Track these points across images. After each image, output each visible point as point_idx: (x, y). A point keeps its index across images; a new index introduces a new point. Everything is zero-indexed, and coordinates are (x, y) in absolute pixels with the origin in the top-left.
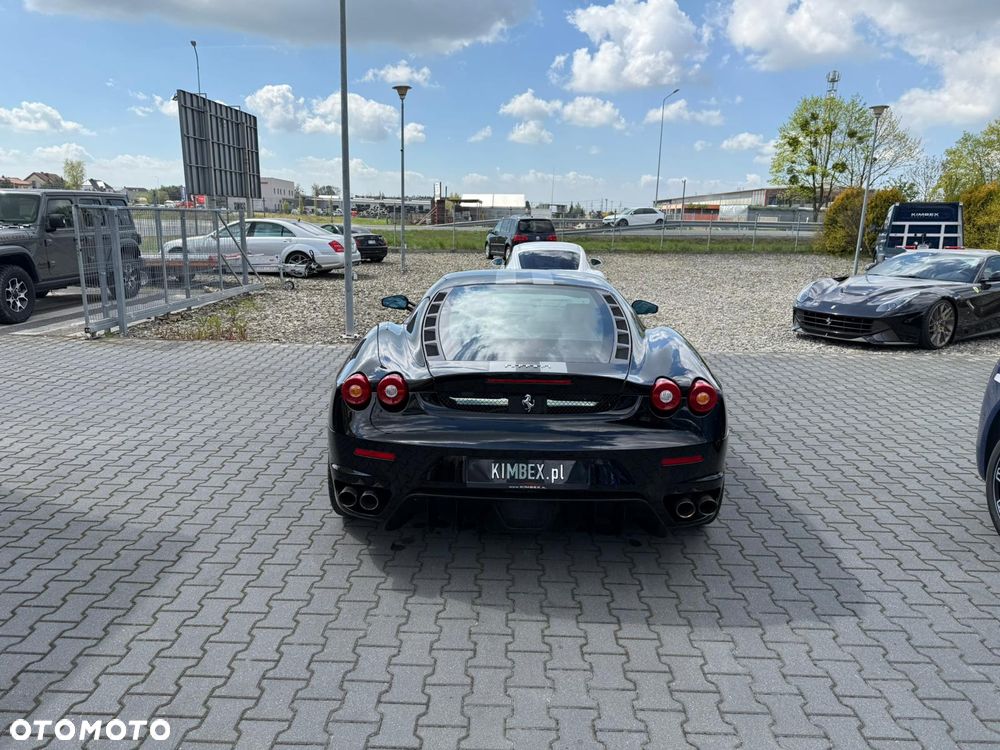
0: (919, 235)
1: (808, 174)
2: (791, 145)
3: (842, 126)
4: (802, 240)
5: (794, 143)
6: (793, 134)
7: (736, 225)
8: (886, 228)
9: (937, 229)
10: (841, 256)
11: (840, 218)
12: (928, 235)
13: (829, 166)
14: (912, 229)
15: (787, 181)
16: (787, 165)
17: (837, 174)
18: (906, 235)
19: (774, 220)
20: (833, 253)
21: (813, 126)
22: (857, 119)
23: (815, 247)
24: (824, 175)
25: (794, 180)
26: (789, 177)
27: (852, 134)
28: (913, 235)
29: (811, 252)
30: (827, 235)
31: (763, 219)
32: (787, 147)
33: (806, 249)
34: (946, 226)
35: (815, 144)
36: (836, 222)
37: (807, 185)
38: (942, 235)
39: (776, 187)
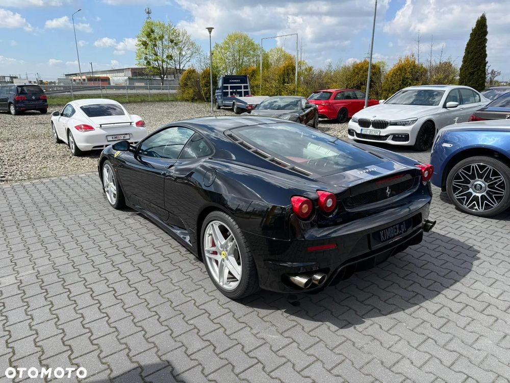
0: (234, 90)
1: (155, 61)
2: (144, 45)
3: (166, 37)
4: (172, 95)
5: (145, 44)
6: (144, 39)
7: (123, 88)
8: (219, 87)
9: (240, 87)
10: (192, 101)
11: (189, 83)
12: (238, 90)
13: (165, 56)
14: (232, 88)
15: (145, 64)
16: (144, 56)
17: (168, 61)
18: (229, 91)
19: (143, 84)
20: (188, 100)
21: (153, 36)
22: (173, 34)
23: (179, 98)
24: (163, 61)
25: (148, 63)
26: (146, 62)
27: (172, 41)
28: (232, 90)
29: (177, 100)
30: (184, 92)
31: (137, 84)
32: (142, 46)
33: (174, 99)
34: (244, 86)
35: (155, 45)
36: (187, 85)
37: (155, 66)
38: (243, 90)
39: (141, 67)
